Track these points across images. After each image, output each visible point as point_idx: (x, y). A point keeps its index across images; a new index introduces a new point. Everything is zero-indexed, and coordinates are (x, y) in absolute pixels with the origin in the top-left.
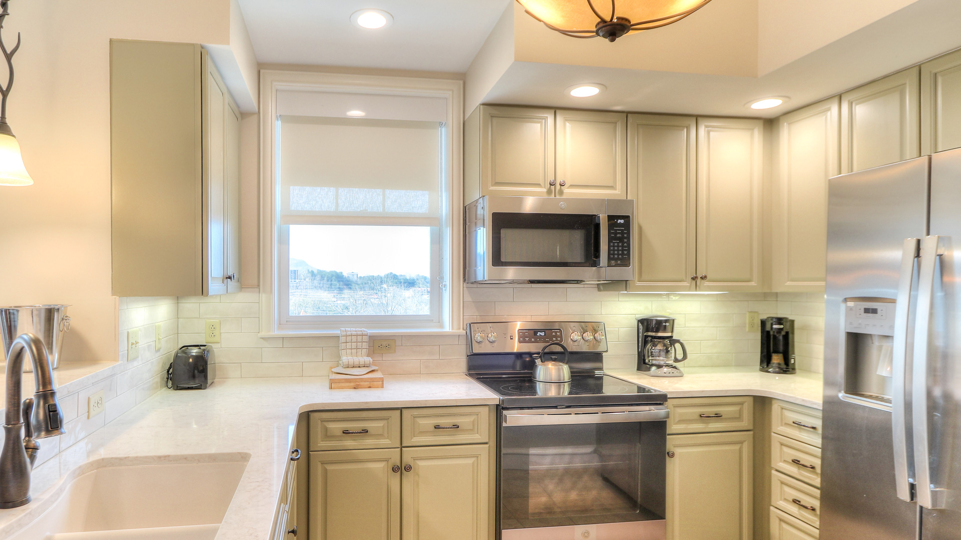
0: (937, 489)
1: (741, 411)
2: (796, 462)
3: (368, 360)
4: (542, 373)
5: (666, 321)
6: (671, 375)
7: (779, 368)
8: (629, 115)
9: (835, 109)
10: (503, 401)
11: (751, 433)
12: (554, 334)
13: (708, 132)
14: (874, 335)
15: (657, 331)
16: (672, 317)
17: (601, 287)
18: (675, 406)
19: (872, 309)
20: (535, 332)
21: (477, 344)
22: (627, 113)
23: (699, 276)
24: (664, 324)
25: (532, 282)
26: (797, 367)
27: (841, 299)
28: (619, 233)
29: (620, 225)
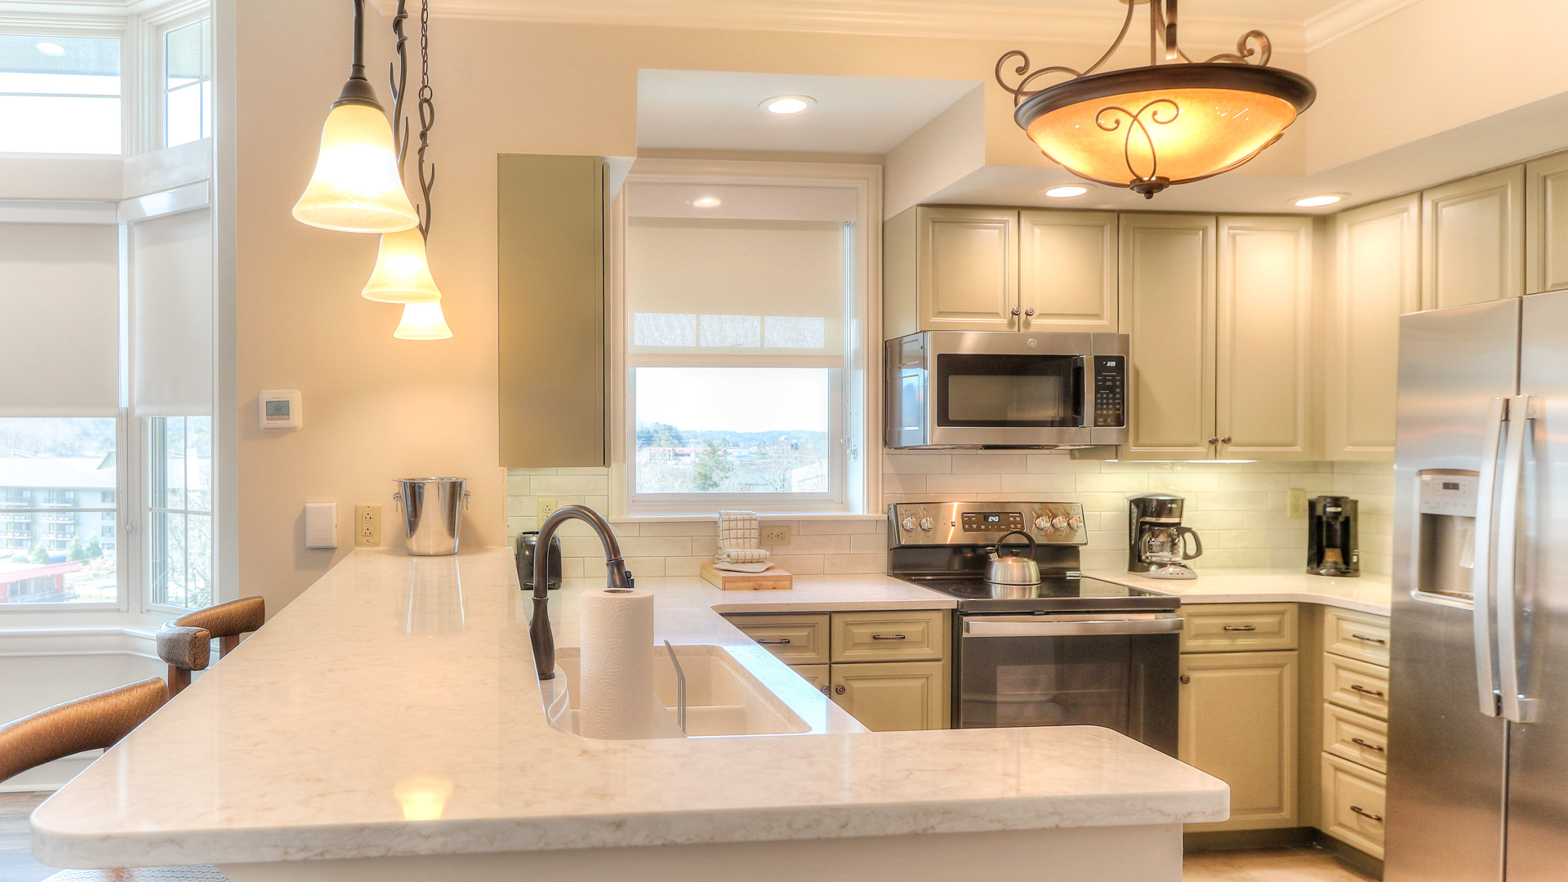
0: (1528, 699)
1: (1281, 624)
2: (1358, 689)
3: (763, 552)
4: (999, 573)
5: (1172, 502)
6: (1180, 576)
7: (1336, 568)
8: (1122, 215)
9: (1413, 207)
10: (963, 604)
11: (1296, 653)
12: (1011, 519)
13: (1234, 237)
14: (1456, 516)
15: (1159, 515)
16: (1180, 495)
17: (1077, 453)
18: (1190, 615)
19: (1453, 484)
20: (986, 516)
21: (905, 533)
22: (1119, 213)
23: (1220, 437)
24: (1169, 505)
25: (987, 447)
26: (1361, 567)
27: (1416, 470)
28: (1109, 380)
29: (1111, 369)
